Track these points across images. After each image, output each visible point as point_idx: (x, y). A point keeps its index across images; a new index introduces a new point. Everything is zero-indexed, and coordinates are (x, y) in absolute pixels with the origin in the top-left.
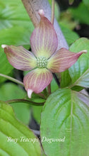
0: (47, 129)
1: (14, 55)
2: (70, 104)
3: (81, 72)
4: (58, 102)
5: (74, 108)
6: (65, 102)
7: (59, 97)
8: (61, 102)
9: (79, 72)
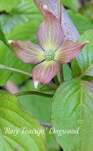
0: (58, 118)
1: (22, 49)
2: (80, 94)
3: (90, 62)
4: (68, 92)
5: (83, 97)
6: (74, 92)
7: (68, 87)
8: (70, 92)
9: (88, 62)
